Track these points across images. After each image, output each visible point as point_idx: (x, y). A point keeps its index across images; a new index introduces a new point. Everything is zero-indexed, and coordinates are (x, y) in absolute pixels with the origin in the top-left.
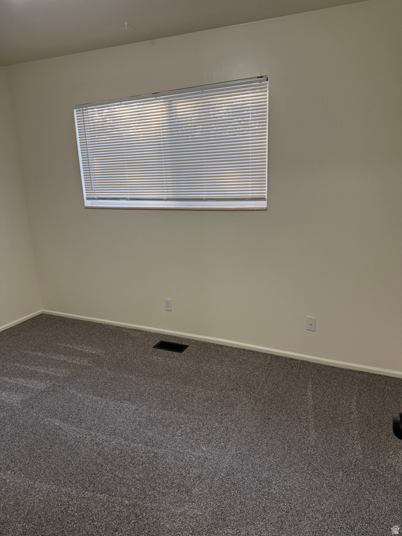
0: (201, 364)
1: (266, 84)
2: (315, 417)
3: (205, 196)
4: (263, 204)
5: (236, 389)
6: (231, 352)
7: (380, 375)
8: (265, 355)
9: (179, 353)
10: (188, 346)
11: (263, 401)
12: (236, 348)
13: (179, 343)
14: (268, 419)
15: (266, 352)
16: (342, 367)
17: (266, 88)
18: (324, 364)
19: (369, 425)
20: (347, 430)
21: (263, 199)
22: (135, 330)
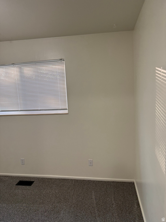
0: (41, 191)
1: (64, 62)
2: (98, 210)
3: (39, 109)
4: (66, 112)
5: (60, 202)
6: (56, 181)
7: (121, 182)
8: (72, 180)
9: (30, 186)
10: (34, 181)
11: (73, 206)
12: (58, 179)
13: (30, 180)
14: (77, 216)
15: (72, 179)
16: (105, 181)
17: (64, 64)
18: (98, 180)
19: (121, 209)
20: (113, 214)
21: (66, 109)
22: (5, 176)
